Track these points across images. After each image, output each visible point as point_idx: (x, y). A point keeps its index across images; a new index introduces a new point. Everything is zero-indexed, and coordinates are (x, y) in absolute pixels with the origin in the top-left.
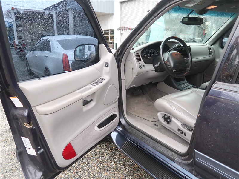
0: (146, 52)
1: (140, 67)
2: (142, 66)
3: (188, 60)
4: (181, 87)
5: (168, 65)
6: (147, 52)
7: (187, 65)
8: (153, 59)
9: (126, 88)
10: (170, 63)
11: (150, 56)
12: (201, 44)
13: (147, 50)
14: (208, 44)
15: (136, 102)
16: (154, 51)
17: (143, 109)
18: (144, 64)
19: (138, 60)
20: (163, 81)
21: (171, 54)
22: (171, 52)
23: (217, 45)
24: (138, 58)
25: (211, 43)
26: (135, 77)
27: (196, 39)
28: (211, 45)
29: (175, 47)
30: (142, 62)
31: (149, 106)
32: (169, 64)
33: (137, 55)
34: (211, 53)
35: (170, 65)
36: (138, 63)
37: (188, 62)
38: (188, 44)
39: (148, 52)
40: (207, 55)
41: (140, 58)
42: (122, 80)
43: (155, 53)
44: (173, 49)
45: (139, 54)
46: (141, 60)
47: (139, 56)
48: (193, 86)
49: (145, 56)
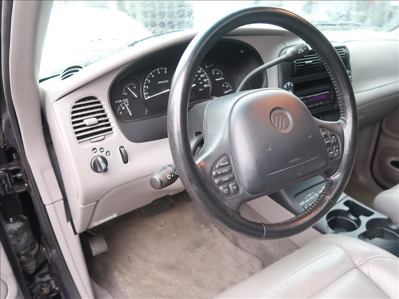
0: (154, 81)
1: (98, 167)
3: (336, 130)
4: (303, 203)
5: (221, 183)
6: (162, 77)
9: (78, 230)
13: (162, 72)
15: (158, 229)
18: (129, 146)
19: (83, 134)
29: (283, 57)
30: (116, 138)
32: (230, 172)
33: (84, 107)
36: (88, 145)
37: (336, 143)
38: (335, 38)
41: (107, 120)
42: (47, 207)
43: (200, 81)
44: (275, 67)
45: (100, 99)
46: (111, 130)
47: (101, 107)
48: (349, 198)
49: (149, 97)
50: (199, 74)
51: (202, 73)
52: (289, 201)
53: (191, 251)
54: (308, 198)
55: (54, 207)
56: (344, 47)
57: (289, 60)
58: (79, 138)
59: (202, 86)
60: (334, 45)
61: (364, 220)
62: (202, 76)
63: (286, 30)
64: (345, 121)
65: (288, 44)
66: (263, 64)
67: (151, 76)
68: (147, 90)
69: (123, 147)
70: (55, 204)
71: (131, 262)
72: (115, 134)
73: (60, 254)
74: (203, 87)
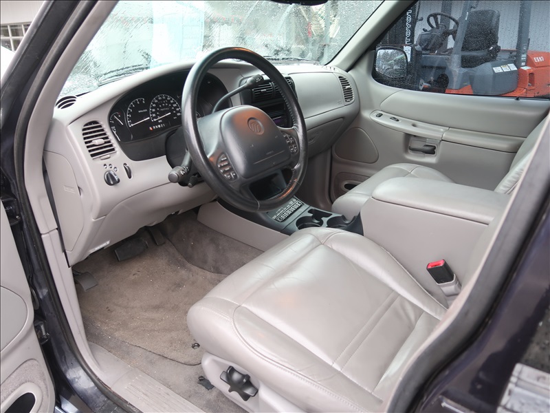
0: (135, 110)
1: (111, 180)
2: (121, 174)
3: (293, 135)
4: (275, 217)
5: (225, 172)
6: (142, 106)
7: (293, 153)
8: (168, 137)
9: (72, 262)
10: (231, 157)
11: (157, 123)
12: (319, 68)
13: (141, 101)
14: (339, 66)
15: (132, 277)
16: (169, 102)
17: (157, 308)
18: (131, 163)
19: (96, 152)
20: (215, 200)
21: (232, 121)
22: (228, 112)
23: (363, 69)
24: (98, 141)
25: (348, 65)
26: (95, 223)
27: (293, 46)
28: (347, 71)
29: (244, 85)
30: (119, 157)
31: (179, 285)
32: (229, 164)
33: (91, 129)
34: (348, 94)
35: (231, 170)
36: (99, 162)
37: (294, 143)
38: (284, 70)
39: (147, 106)
40: (339, 103)
41: (109, 142)
42: (43, 236)
43: (174, 110)
44: (238, 95)
45: (101, 123)
46: (113, 150)
47: (103, 130)
48: (312, 208)
49: (132, 125)
50: (172, 104)
51: (175, 103)
52: (261, 215)
53: (173, 291)
54: (279, 212)
55: (50, 236)
56: (289, 78)
57: (249, 87)
58: (92, 155)
59: (175, 115)
60: (284, 76)
61: (325, 220)
62: (175, 105)
63: (250, 64)
64: (297, 127)
65: (245, 76)
66: (228, 93)
67: (132, 105)
68: (130, 119)
69: (125, 164)
70: (51, 233)
71: (111, 312)
72: (118, 153)
73: (54, 290)
74: (177, 116)
